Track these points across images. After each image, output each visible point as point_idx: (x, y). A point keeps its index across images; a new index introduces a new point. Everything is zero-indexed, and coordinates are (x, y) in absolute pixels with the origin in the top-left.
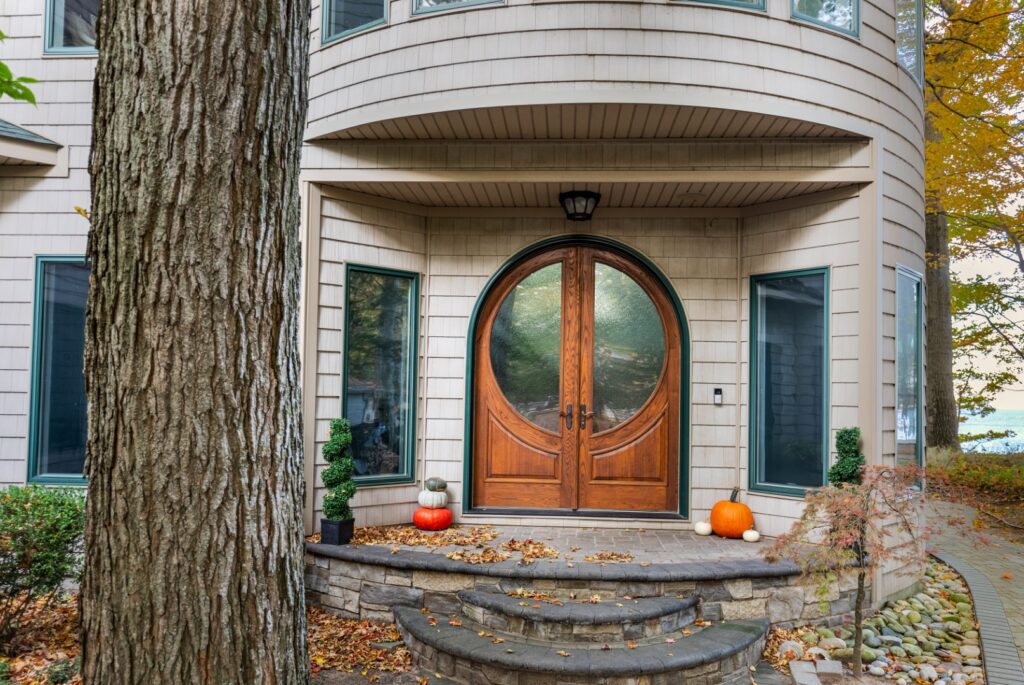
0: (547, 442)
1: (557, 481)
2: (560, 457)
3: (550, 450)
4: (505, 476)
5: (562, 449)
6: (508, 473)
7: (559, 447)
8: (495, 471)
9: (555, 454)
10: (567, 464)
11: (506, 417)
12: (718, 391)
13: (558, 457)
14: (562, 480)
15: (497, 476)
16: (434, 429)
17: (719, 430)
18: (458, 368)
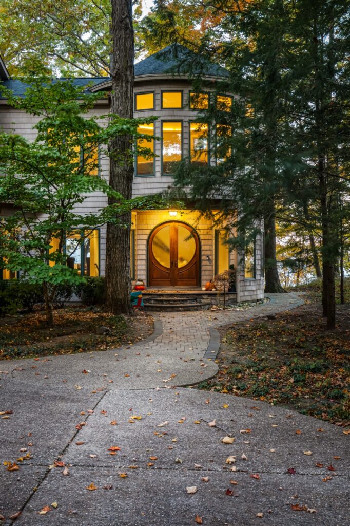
1: (169, 279)
6: (157, 278)
7: (170, 271)
12: (208, 257)
13: (170, 274)
14: (171, 279)
15: (155, 278)
16: (139, 267)
17: (208, 266)
18: (144, 252)
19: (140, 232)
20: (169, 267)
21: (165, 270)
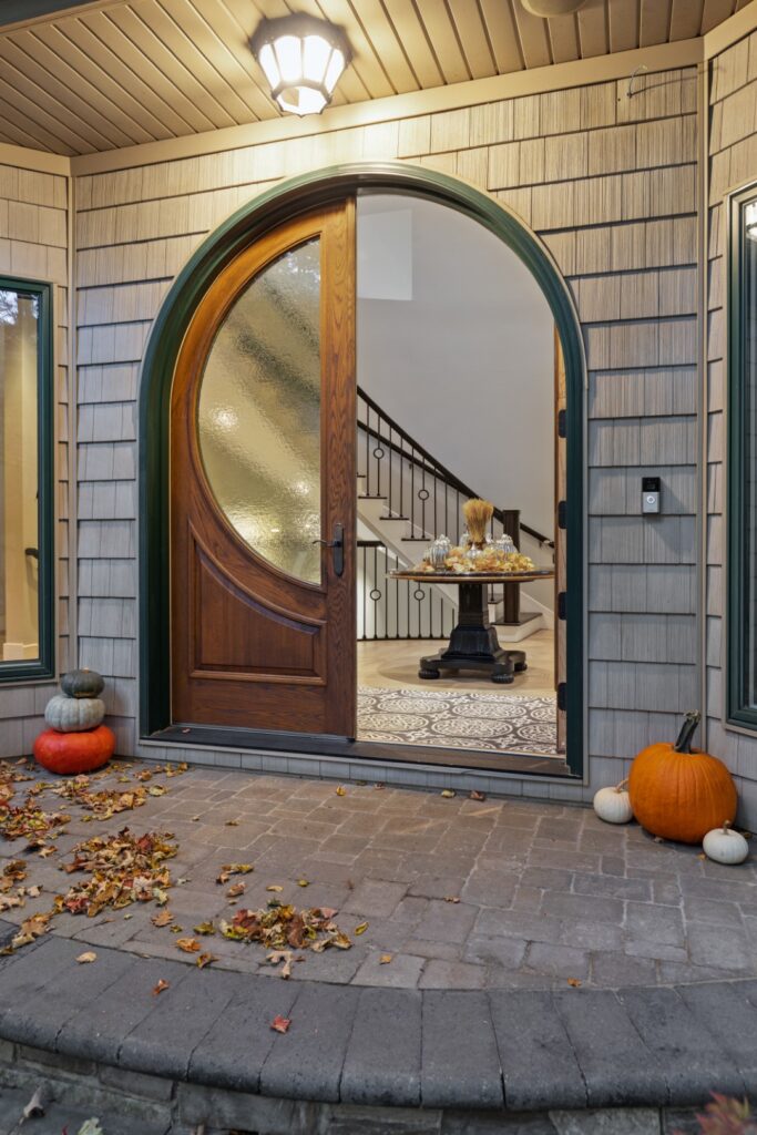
0: (298, 602)
1: (317, 680)
2: (324, 632)
3: (304, 618)
4: (225, 668)
5: (327, 617)
6: (230, 662)
7: (322, 611)
8: (207, 657)
9: (312, 625)
10: (337, 645)
11: (226, 555)
12: (651, 484)
13: (319, 634)
14: (329, 679)
15: (211, 667)
16: (92, 579)
17: (656, 577)
18: (127, 460)
19: (96, 307)
20: (315, 579)
21: (286, 604)
